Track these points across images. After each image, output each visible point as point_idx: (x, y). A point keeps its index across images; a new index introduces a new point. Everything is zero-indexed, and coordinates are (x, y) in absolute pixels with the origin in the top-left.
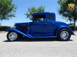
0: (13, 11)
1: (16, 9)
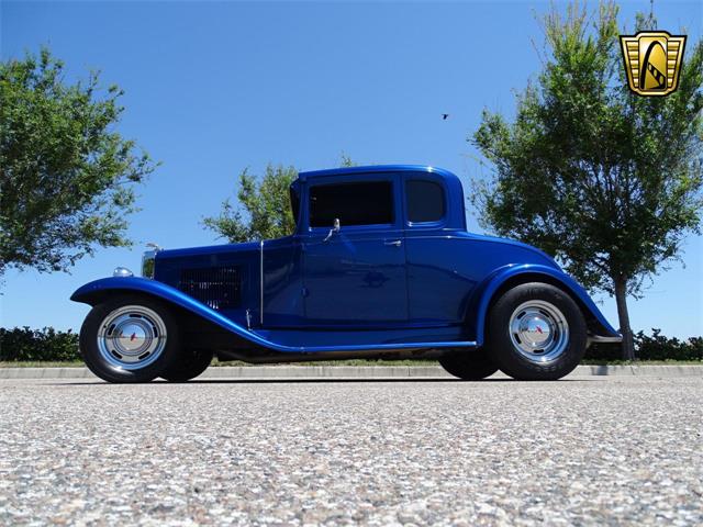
0: (108, 194)
1: (135, 178)
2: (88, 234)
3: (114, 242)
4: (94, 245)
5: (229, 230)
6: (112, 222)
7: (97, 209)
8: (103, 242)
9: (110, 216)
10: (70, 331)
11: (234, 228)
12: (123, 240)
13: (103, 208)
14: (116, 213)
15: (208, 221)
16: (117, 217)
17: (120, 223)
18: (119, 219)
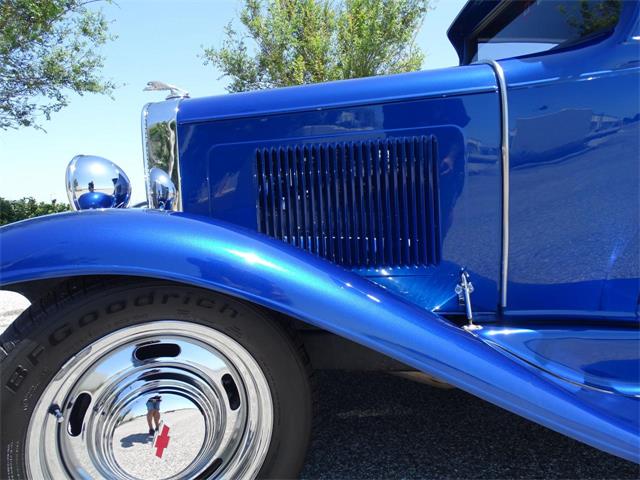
2: (52, 76)
3: (91, 86)
4: (67, 91)
5: (235, 67)
6: (80, 58)
7: (60, 40)
8: (78, 87)
9: (77, 49)
10: (54, 201)
11: (239, 63)
12: (101, 84)
13: (68, 40)
14: (84, 44)
15: (209, 53)
16: (86, 49)
17: (92, 59)
18: (90, 52)
